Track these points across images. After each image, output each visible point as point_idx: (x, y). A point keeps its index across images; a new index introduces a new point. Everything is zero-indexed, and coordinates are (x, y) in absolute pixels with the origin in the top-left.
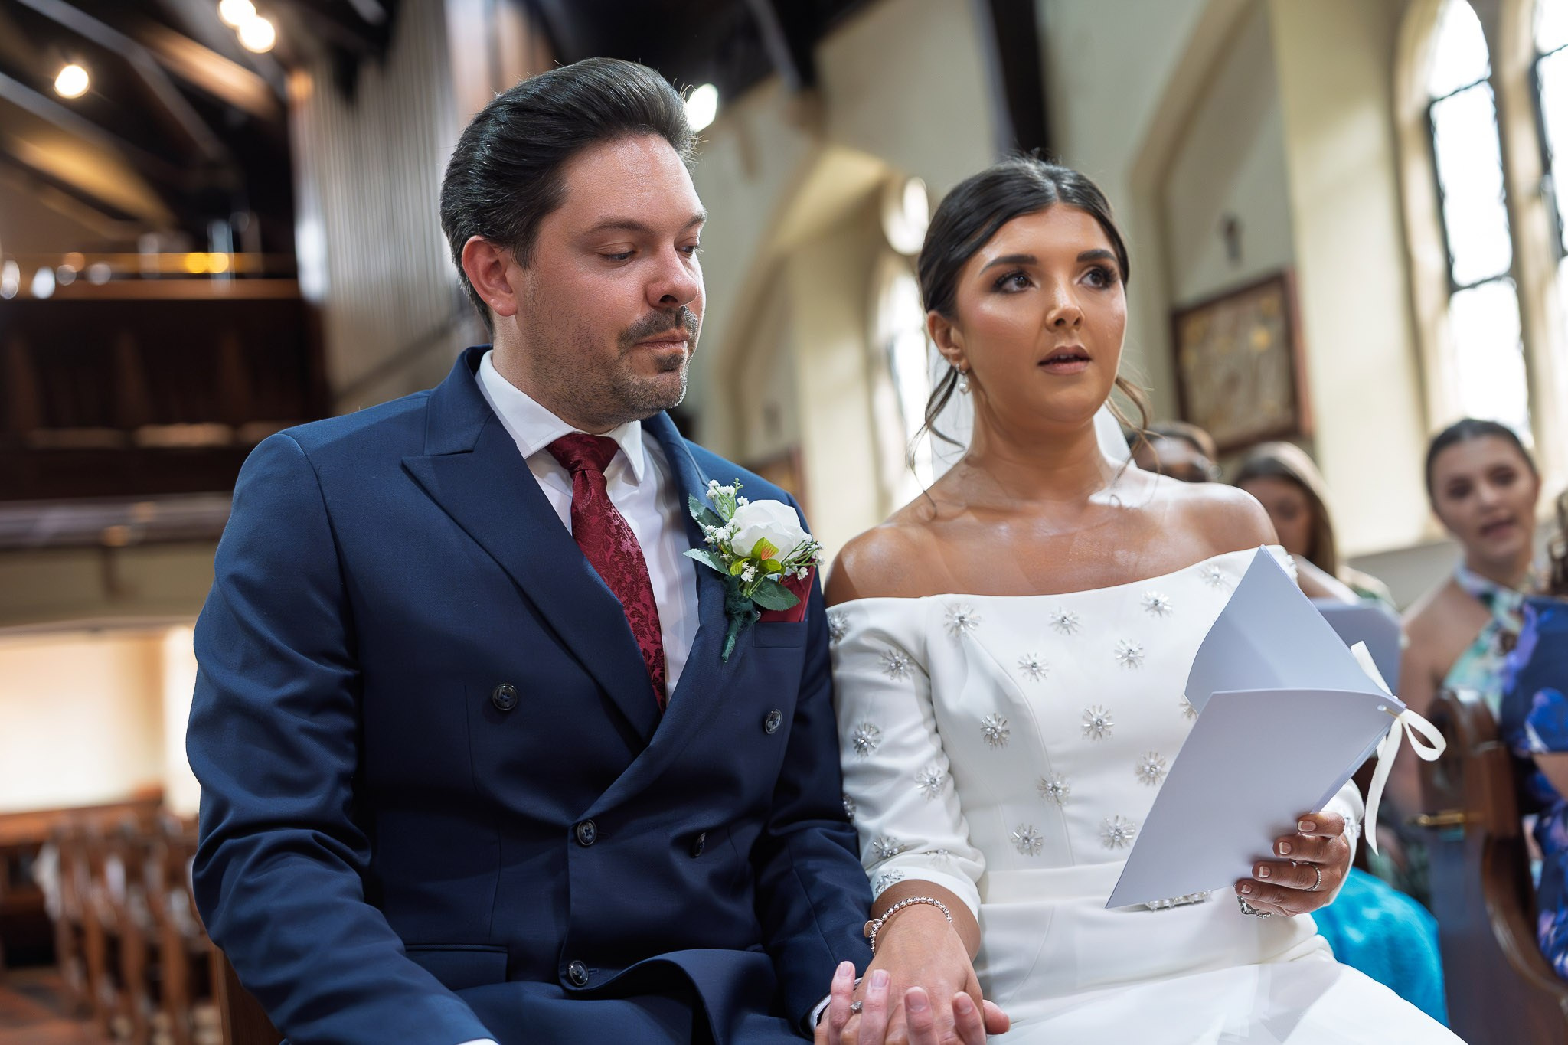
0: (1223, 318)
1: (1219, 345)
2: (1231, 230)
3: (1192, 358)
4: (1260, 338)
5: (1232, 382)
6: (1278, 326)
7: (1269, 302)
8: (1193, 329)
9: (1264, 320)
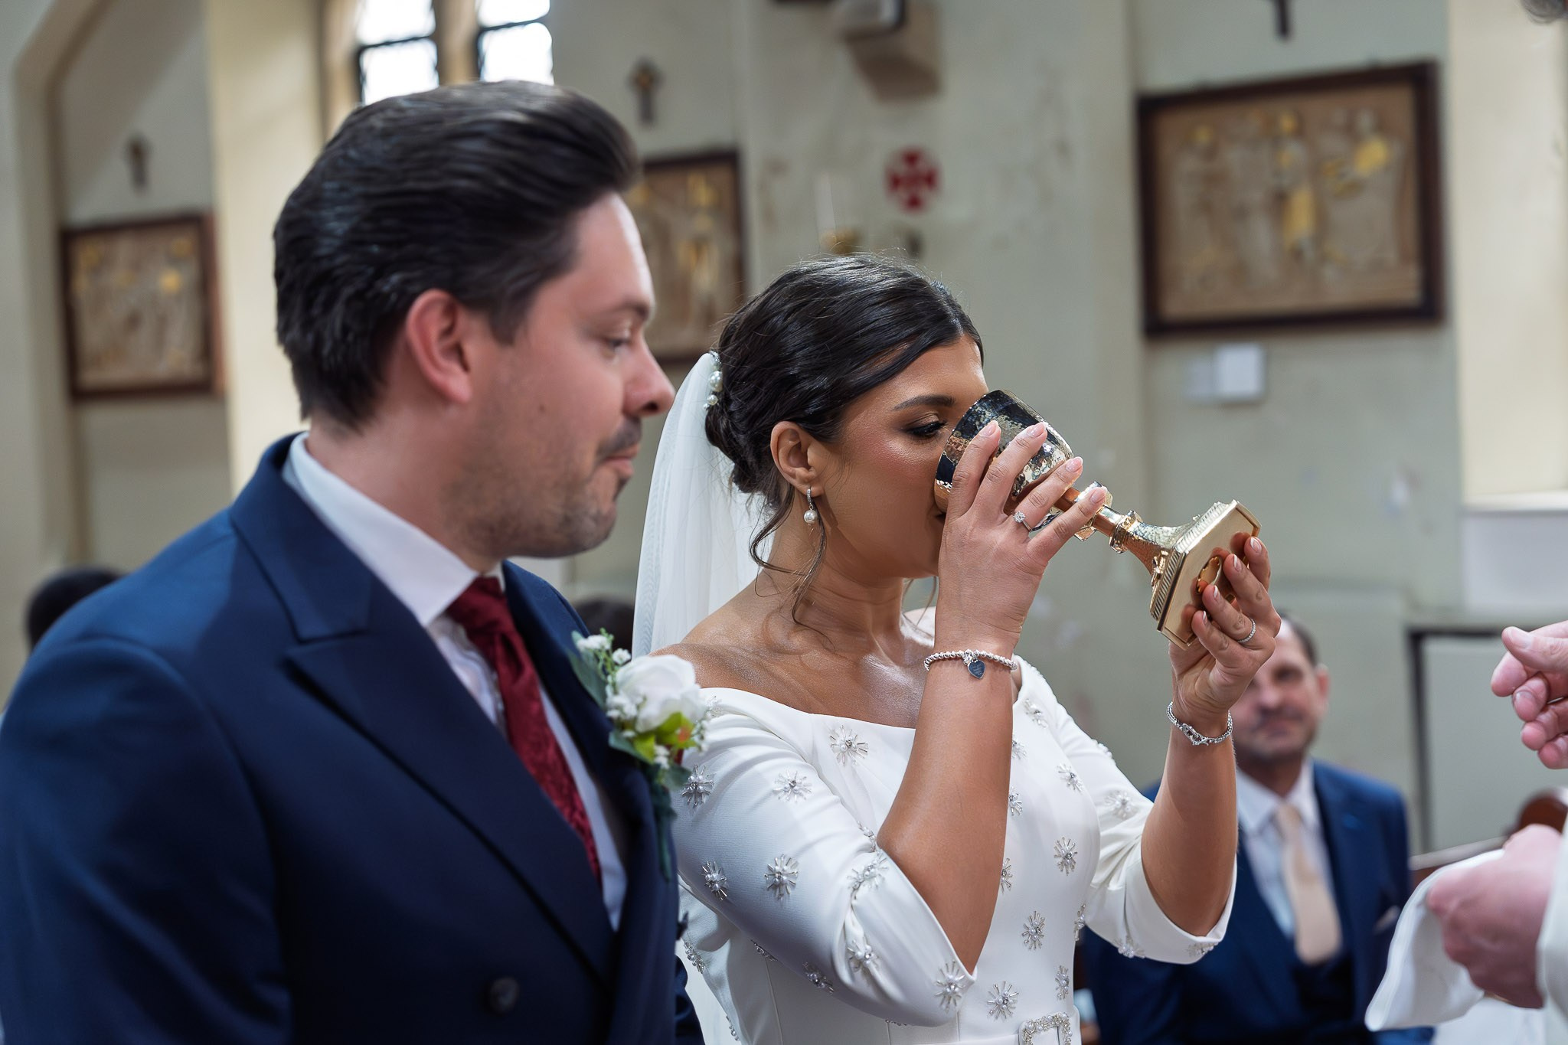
0: (124, 248)
1: (117, 277)
2: (138, 153)
3: (83, 284)
4: (171, 281)
5: (133, 321)
6: (191, 270)
7: (183, 243)
8: (87, 254)
9: (174, 261)
